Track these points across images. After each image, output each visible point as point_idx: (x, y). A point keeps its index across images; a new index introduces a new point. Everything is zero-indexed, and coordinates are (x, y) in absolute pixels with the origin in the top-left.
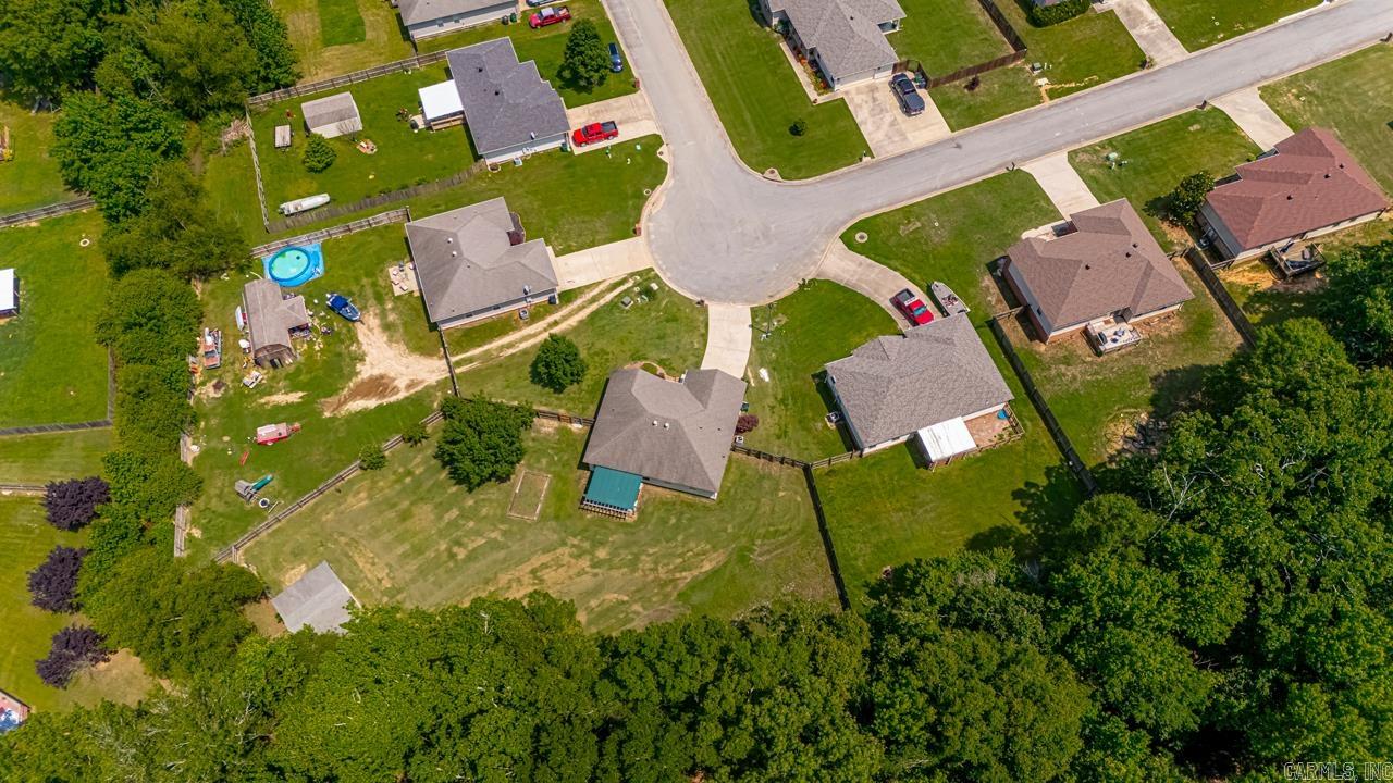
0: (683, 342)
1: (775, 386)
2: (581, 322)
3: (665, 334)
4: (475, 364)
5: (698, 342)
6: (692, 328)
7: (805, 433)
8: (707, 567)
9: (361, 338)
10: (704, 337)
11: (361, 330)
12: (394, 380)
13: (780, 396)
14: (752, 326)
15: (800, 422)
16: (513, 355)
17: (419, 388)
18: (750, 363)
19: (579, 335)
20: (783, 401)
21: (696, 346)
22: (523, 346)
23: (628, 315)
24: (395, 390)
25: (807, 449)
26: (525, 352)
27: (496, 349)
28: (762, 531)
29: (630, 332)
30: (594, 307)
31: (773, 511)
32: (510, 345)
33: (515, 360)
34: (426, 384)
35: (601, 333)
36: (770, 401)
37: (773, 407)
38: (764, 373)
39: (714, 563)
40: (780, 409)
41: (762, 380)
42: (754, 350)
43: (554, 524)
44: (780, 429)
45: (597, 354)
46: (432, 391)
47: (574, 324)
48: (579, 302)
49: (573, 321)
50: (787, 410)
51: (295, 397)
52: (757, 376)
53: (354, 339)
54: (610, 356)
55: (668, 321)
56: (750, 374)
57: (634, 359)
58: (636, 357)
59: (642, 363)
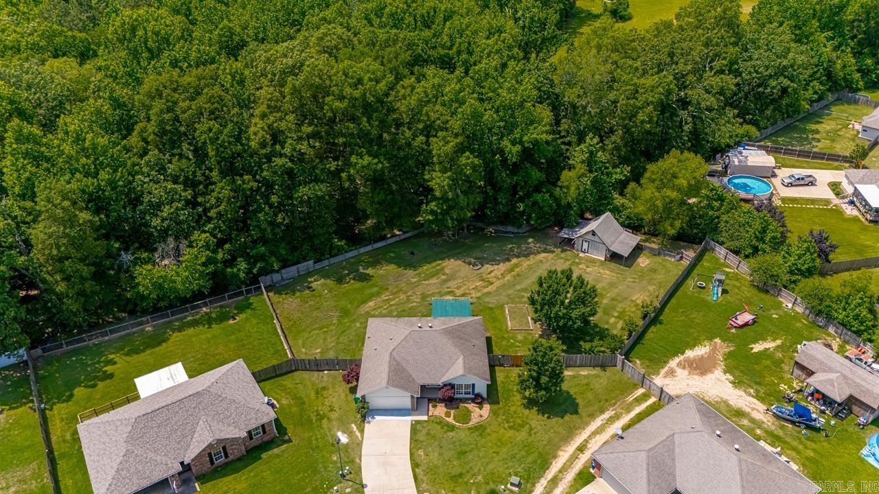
0: (436, 454)
4: (630, 399)
5: (420, 456)
6: (432, 470)
7: (299, 395)
9: (755, 401)
10: (415, 465)
11: (762, 407)
12: (690, 373)
13: (325, 421)
14: (363, 486)
15: (304, 403)
16: (602, 412)
17: (663, 371)
18: (360, 445)
21: (421, 452)
22: (598, 422)
23: (507, 472)
29: (497, 453)
30: (550, 474)
32: (611, 420)
36: (334, 416)
37: (331, 410)
38: (344, 439)
39: (367, 305)
40: (323, 410)
41: (344, 432)
42: (358, 461)
43: (491, 306)
44: (322, 395)
48: (570, 476)
51: (758, 348)
52: (350, 434)
53: (757, 397)
56: (358, 434)
57: (481, 426)
58: (480, 429)
59: (471, 423)
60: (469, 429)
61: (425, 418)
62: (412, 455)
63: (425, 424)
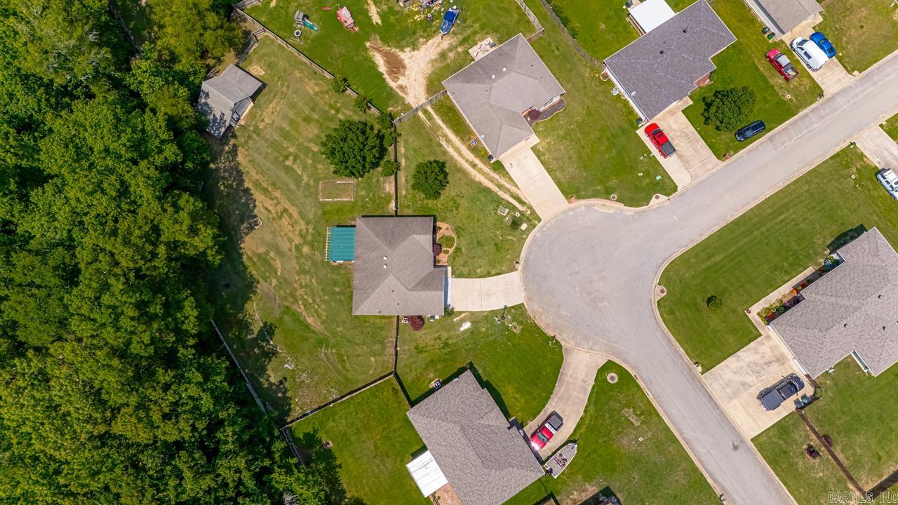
0: (480, 260)
1: (459, 336)
2: (480, 183)
3: (483, 246)
4: (428, 123)
5: (481, 271)
6: (493, 264)
7: (424, 366)
8: (310, 320)
9: (431, 42)
10: (489, 275)
11: (436, 39)
12: (403, 75)
13: (450, 342)
14: (506, 308)
15: (432, 361)
16: (441, 145)
17: (401, 94)
18: (472, 313)
19: (468, 185)
20: (446, 345)
21: (478, 271)
22: (451, 150)
23: (493, 215)
24: (396, 79)
25: (411, 370)
26: (445, 153)
27: (443, 133)
28: (343, 351)
29: (478, 220)
30: (494, 188)
31: (358, 356)
32: (449, 141)
33: (437, 148)
34: (405, 97)
35: (473, 200)
36: (444, 335)
37: (439, 338)
38: (467, 325)
39: (313, 324)
40: (439, 344)
41: (461, 326)
42: (485, 314)
43: (320, 213)
44: (424, 348)
45: (455, 202)
46: (400, 102)
47: (477, 179)
48: (496, 176)
49: (479, 177)
50: (439, 349)
51: (376, 19)
52: (462, 321)
53: (429, 37)
54: (455, 212)
55: (496, 245)
56: (463, 315)
57: (456, 229)
58: (458, 230)
59: (454, 236)
60: (458, 237)
61: (449, 268)
62: (480, 277)
63: (455, 268)
